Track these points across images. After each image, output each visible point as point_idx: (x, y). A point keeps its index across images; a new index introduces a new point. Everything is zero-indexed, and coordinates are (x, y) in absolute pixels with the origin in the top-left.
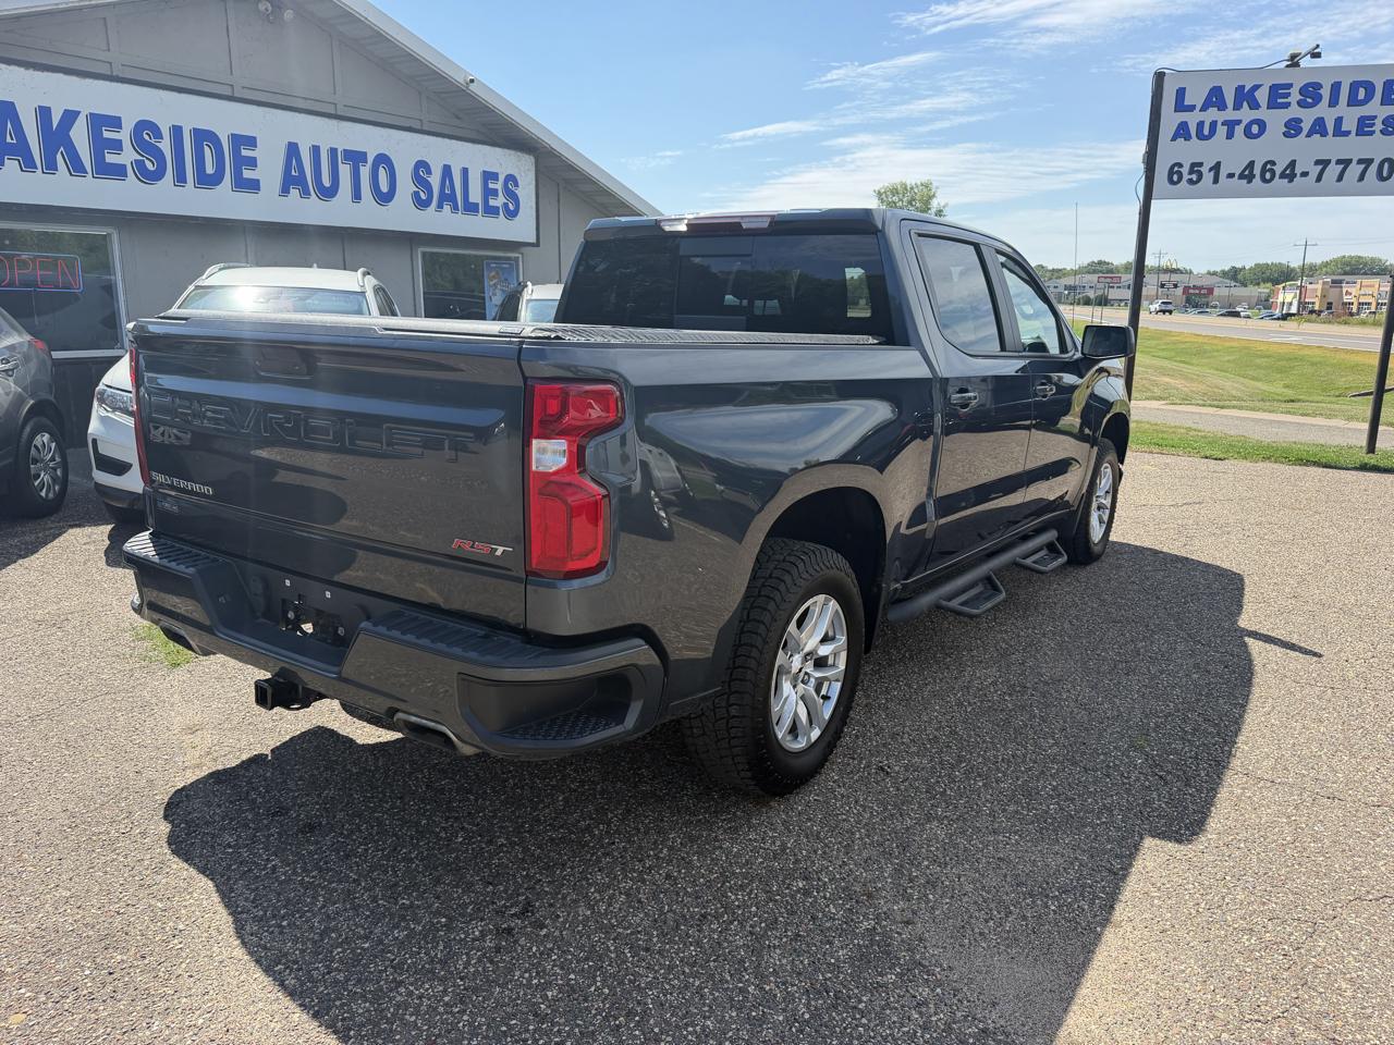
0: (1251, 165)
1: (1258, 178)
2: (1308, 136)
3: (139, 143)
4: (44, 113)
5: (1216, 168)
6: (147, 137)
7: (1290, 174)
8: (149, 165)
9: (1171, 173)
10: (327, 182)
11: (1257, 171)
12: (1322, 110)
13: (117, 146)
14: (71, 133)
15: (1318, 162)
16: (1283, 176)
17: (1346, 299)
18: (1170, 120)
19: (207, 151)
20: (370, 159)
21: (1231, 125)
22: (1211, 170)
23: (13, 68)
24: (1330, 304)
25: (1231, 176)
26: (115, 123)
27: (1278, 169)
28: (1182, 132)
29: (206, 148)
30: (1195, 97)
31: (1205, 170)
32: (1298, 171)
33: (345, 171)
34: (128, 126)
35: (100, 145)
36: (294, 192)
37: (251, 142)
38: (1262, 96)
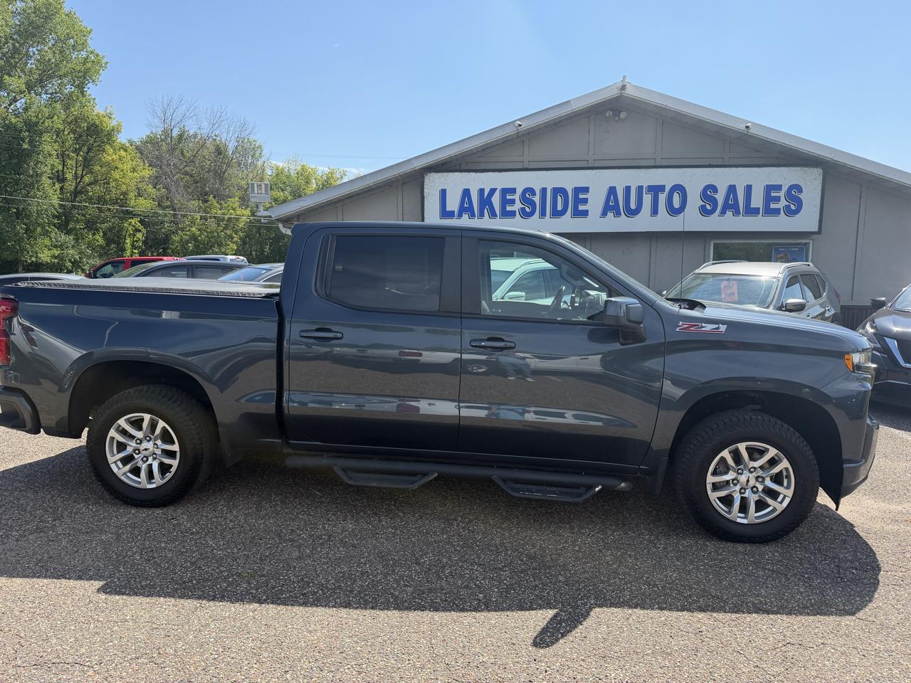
3: (524, 199)
4: (481, 191)
6: (528, 196)
8: (527, 210)
10: (633, 206)
13: (513, 202)
14: (492, 199)
19: (559, 198)
20: (667, 189)
23: (471, 173)
26: (513, 191)
29: (559, 197)
33: (647, 199)
34: (519, 192)
35: (505, 202)
36: (610, 215)
37: (586, 190)
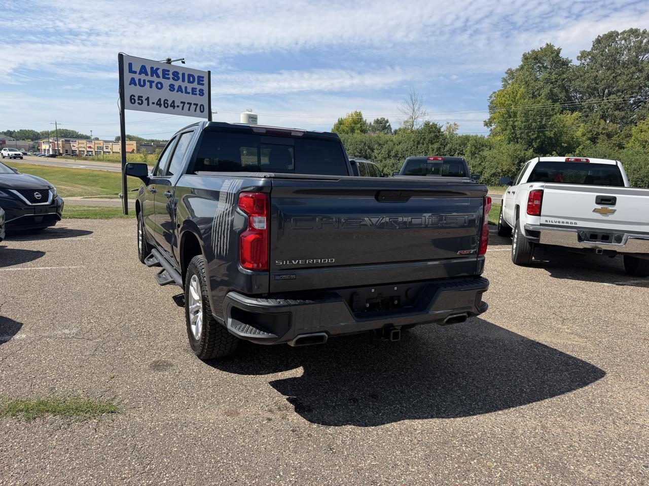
0: (160, 99)
1: (163, 106)
2: (177, 92)
5: (148, 99)
7: (173, 105)
9: (131, 99)
11: (162, 103)
12: (180, 82)
15: (182, 102)
16: (171, 106)
17: (73, 149)
18: (128, 76)
21: (151, 82)
22: (146, 100)
24: (67, 150)
25: (153, 103)
27: (169, 103)
28: (133, 82)
30: (137, 68)
31: (144, 99)
32: (176, 105)
38: (160, 72)
